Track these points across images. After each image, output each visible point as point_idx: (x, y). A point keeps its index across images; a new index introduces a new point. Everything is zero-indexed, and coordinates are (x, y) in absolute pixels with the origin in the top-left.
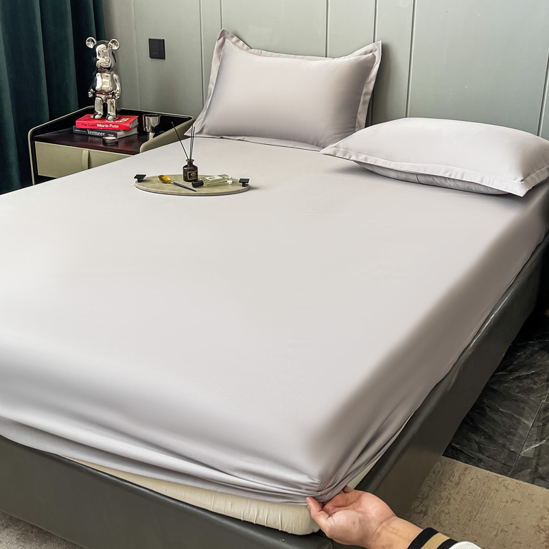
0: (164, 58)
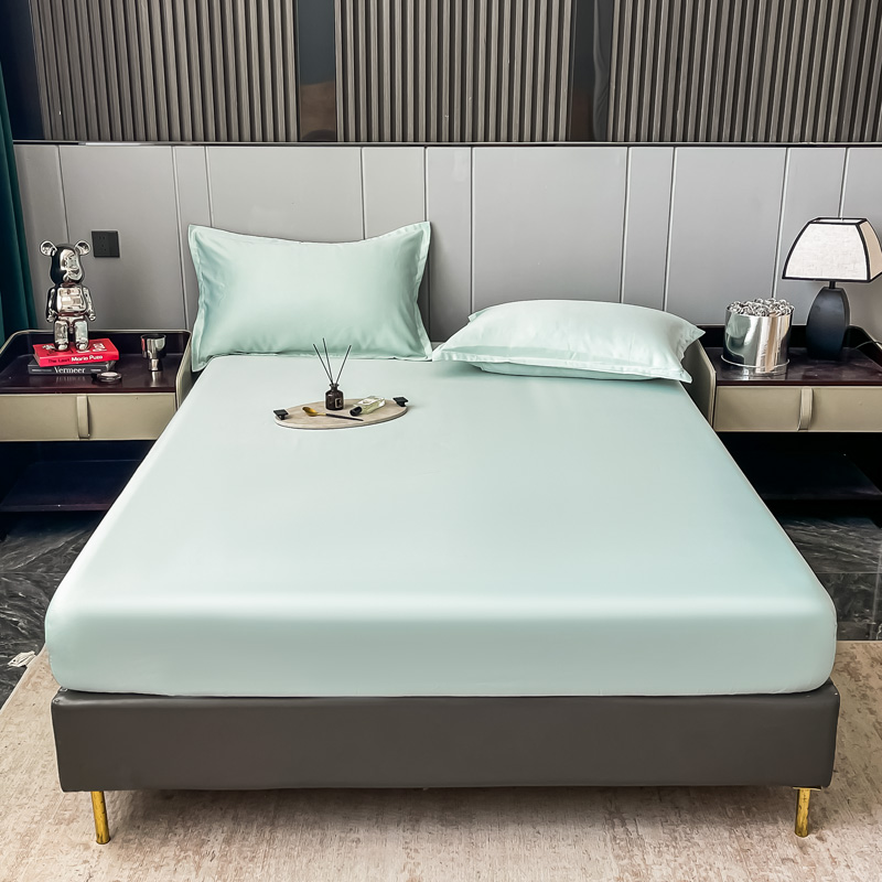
0: (118, 256)
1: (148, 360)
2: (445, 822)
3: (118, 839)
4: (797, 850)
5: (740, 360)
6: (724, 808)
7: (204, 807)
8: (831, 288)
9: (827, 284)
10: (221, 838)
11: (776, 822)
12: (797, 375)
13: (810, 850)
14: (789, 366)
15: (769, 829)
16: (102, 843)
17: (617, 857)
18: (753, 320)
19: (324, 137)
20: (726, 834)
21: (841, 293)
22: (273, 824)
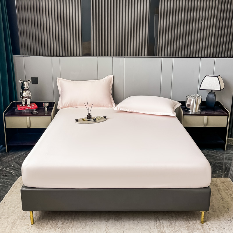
0: (38, 83)
1: (45, 108)
2: (115, 220)
3: (36, 223)
4: (201, 227)
5: (189, 109)
6: (184, 217)
7: (57, 216)
8: (211, 92)
9: (211, 91)
10: (61, 223)
11: (196, 220)
12: (203, 113)
13: (204, 227)
14: (201, 111)
15: (194, 222)
16: (32, 224)
17: (157, 228)
18: (192, 100)
19: (88, 55)
20: (184, 223)
21: (214, 93)
22: (74, 220)
